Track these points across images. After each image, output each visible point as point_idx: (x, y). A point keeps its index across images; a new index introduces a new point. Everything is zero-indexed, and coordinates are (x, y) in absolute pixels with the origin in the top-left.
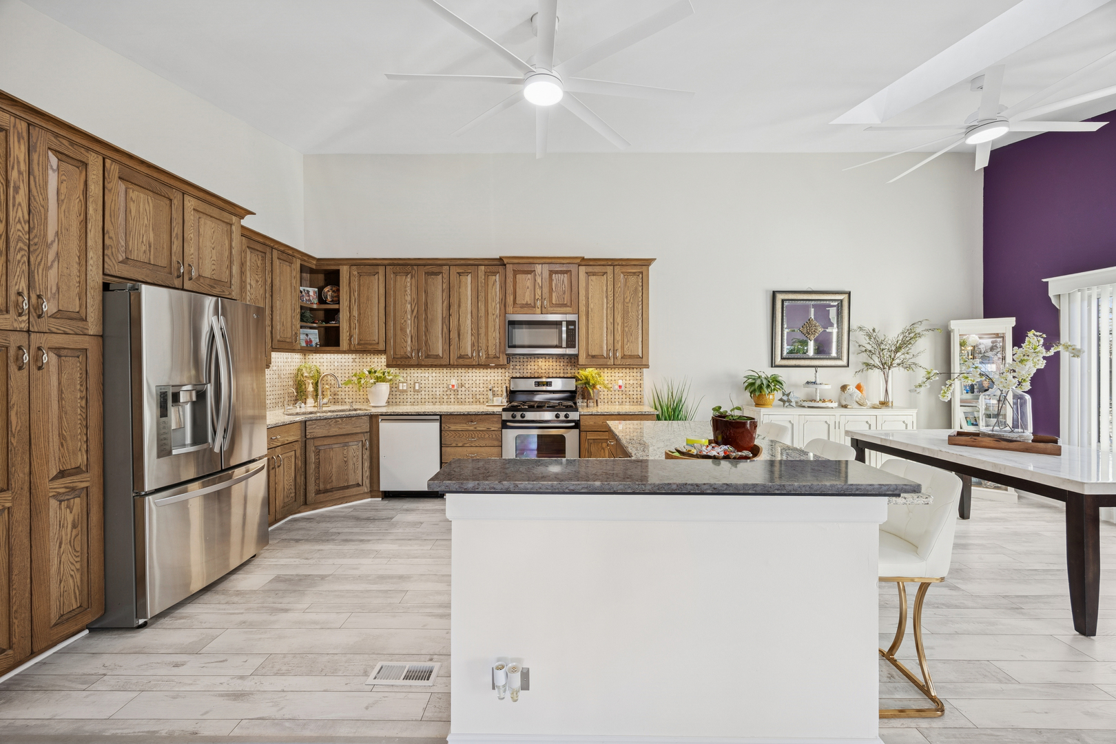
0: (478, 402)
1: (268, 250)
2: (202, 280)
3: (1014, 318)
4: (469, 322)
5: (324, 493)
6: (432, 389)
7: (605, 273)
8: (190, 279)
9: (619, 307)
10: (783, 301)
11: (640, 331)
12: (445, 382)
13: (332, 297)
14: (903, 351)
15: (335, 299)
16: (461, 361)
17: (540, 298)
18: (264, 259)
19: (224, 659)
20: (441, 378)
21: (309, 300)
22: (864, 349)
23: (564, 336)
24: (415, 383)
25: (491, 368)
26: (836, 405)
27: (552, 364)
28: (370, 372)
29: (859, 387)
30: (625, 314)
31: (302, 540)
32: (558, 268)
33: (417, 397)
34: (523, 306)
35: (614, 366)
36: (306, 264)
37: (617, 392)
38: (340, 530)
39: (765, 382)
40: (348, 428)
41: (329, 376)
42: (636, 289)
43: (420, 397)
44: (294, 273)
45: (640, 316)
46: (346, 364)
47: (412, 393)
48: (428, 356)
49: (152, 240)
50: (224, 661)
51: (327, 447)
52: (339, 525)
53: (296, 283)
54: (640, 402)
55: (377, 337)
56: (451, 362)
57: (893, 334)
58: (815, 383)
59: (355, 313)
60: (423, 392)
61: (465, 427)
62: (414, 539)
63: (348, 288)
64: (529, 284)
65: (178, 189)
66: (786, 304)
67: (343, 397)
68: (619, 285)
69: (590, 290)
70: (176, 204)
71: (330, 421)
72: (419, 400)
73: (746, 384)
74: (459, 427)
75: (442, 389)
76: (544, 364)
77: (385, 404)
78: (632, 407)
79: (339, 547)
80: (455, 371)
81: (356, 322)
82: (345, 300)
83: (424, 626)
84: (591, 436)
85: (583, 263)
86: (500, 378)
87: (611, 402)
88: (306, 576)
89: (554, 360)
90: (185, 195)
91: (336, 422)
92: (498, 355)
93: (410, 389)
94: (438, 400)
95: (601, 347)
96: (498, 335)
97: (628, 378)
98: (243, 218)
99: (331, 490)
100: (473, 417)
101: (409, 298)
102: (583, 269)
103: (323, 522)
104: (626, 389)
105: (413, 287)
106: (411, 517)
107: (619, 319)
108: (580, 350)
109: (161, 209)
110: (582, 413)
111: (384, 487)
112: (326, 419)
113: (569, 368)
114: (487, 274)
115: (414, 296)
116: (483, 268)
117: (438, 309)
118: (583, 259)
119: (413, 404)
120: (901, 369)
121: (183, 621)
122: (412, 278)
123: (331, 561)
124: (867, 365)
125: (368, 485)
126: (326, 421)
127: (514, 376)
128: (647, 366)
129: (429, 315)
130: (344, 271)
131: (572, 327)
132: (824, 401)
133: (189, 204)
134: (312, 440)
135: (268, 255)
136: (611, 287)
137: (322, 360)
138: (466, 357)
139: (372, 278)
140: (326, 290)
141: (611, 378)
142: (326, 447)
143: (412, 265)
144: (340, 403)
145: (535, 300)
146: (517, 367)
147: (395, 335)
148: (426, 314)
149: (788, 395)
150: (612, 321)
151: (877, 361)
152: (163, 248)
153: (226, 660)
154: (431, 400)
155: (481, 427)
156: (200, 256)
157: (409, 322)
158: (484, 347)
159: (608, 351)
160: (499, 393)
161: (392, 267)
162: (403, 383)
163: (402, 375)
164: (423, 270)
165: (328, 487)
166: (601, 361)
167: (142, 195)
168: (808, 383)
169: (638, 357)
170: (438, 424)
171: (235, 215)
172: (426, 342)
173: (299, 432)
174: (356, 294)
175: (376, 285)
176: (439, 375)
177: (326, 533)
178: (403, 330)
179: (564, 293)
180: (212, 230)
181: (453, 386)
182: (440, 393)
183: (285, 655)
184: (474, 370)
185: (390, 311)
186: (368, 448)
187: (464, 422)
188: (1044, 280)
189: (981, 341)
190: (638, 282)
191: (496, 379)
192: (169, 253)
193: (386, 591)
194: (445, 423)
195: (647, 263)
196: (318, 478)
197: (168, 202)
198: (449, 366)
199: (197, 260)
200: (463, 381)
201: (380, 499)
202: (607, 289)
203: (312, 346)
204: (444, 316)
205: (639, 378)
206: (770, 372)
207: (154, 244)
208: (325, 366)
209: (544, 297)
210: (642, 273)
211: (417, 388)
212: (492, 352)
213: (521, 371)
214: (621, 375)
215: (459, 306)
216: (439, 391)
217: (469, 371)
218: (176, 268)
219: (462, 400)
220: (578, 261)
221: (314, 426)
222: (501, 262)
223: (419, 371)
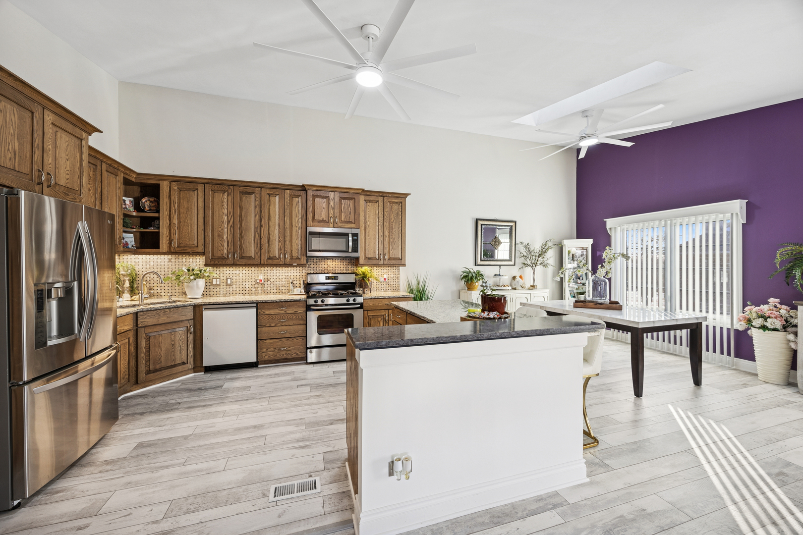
0: (280, 292)
1: (98, 163)
2: (57, 188)
3: (592, 240)
4: (277, 232)
5: (154, 372)
6: (242, 283)
7: (378, 201)
8: (49, 186)
9: (387, 224)
10: (482, 225)
11: (400, 242)
12: (253, 277)
13: (150, 206)
14: (542, 256)
15: (152, 208)
16: (270, 262)
17: (333, 216)
18: (95, 170)
19: (128, 513)
20: (250, 275)
21: (126, 208)
22: (522, 255)
23: (351, 244)
24: (227, 279)
25: (294, 266)
26: (510, 288)
27: (337, 263)
28: (189, 270)
29: (521, 277)
30: (391, 229)
31: (146, 413)
32: (346, 196)
33: (229, 289)
34: (320, 221)
35: (384, 265)
36: (127, 177)
37: (383, 283)
38: (179, 401)
39: (474, 275)
40: (175, 317)
41: (152, 274)
42: (398, 213)
43: (231, 289)
44: (119, 185)
45: (400, 232)
46: (162, 263)
47: (225, 287)
48: (242, 258)
49: (17, 148)
50: (129, 515)
51: (157, 333)
52: (175, 397)
53: (120, 193)
54: (397, 289)
55: (196, 242)
56: (262, 262)
57: (537, 247)
58: (499, 275)
59: (175, 221)
60: (234, 286)
61: (277, 311)
62: (250, 399)
63: (168, 200)
64: (325, 205)
65: (40, 104)
66: (483, 227)
67: (159, 291)
68: (387, 210)
69: (367, 212)
70: (38, 117)
71: (159, 311)
72: (231, 292)
73: (462, 276)
74: (272, 312)
75: (250, 283)
76: (332, 263)
77: (201, 296)
78: (392, 293)
79: (186, 413)
80: (262, 269)
81: (176, 228)
82: (165, 210)
83: (293, 456)
84: (371, 314)
85: (363, 193)
86: (299, 274)
87: (379, 290)
88: (168, 439)
89: (339, 261)
90: (45, 110)
91: (165, 312)
92: (300, 257)
93: (222, 284)
94: (247, 292)
95: (375, 252)
96: (300, 242)
97: (390, 273)
98: (90, 134)
99: (160, 370)
100: (284, 304)
101: (225, 211)
102: (362, 198)
103: (158, 396)
104: (389, 281)
105: (229, 202)
106: (237, 384)
107: (386, 233)
108: (360, 254)
109: (25, 121)
110: (365, 298)
111: (207, 363)
112: (156, 310)
113: (350, 267)
114: (292, 197)
115: (231, 209)
116: (288, 191)
117: (251, 220)
118: (363, 190)
119: (225, 295)
120: (541, 266)
121: (61, 494)
122: (228, 196)
123: (185, 425)
124: (524, 264)
125: (192, 363)
126: (156, 311)
127: (309, 272)
128: (404, 265)
129: (243, 225)
130: (164, 186)
131: (356, 238)
132: (504, 286)
133: (48, 118)
134: (143, 329)
135: (99, 167)
136: (381, 211)
137: (137, 260)
138: (274, 258)
139: (192, 193)
140: (144, 200)
141: (378, 273)
142: (155, 334)
143: (228, 185)
144: (156, 297)
145: (329, 217)
146: (311, 266)
147: (213, 240)
148: (241, 224)
149: (486, 283)
150: (382, 234)
151: (529, 262)
152: (26, 156)
153: (131, 514)
154: (241, 292)
155: (290, 311)
156: (57, 166)
157: (226, 230)
158: (289, 251)
159: (380, 255)
160: (298, 285)
161: (210, 186)
162: (216, 279)
163: (216, 272)
164: (238, 190)
165: (158, 367)
166: (374, 262)
167: (9, 106)
168: (495, 275)
169: (399, 259)
170: (254, 310)
171: (85, 131)
172: (241, 246)
173: (132, 323)
174: (176, 205)
175: (196, 200)
176: (248, 272)
177: (167, 404)
178: (220, 236)
179: (350, 214)
180: (67, 144)
181: (261, 280)
182: (249, 286)
183: (186, 498)
184: (278, 268)
185: (209, 221)
186: (193, 332)
187: (276, 307)
188: (605, 220)
189: (577, 251)
190: (399, 208)
191: (295, 275)
192: (31, 161)
193: (249, 438)
194: (261, 309)
195: (404, 196)
196: (148, 360)
197: (30, 114)
198: (260, 265)
199: (54, 169)
200: (269, 276)
201: (203, 373)
202: (379, 212)
203: (128, 248)
204: (256, 226)
205: (397, 273)
206: (476, 269)
207: (19, 152)
208: (141, 266)
209: (335, 216)
210: (402, 203)
211: (229, 282)
212: (295, 254)
213: (314, 269)
214: (385, 271)
215: (269, 219)
216: (248, 285)
217: (274, 269)
218: (37, 175)
219: (267, 291)
220: (360, 191)
221: (145, 316)
222: (304, 188)
223: (231, 269)
